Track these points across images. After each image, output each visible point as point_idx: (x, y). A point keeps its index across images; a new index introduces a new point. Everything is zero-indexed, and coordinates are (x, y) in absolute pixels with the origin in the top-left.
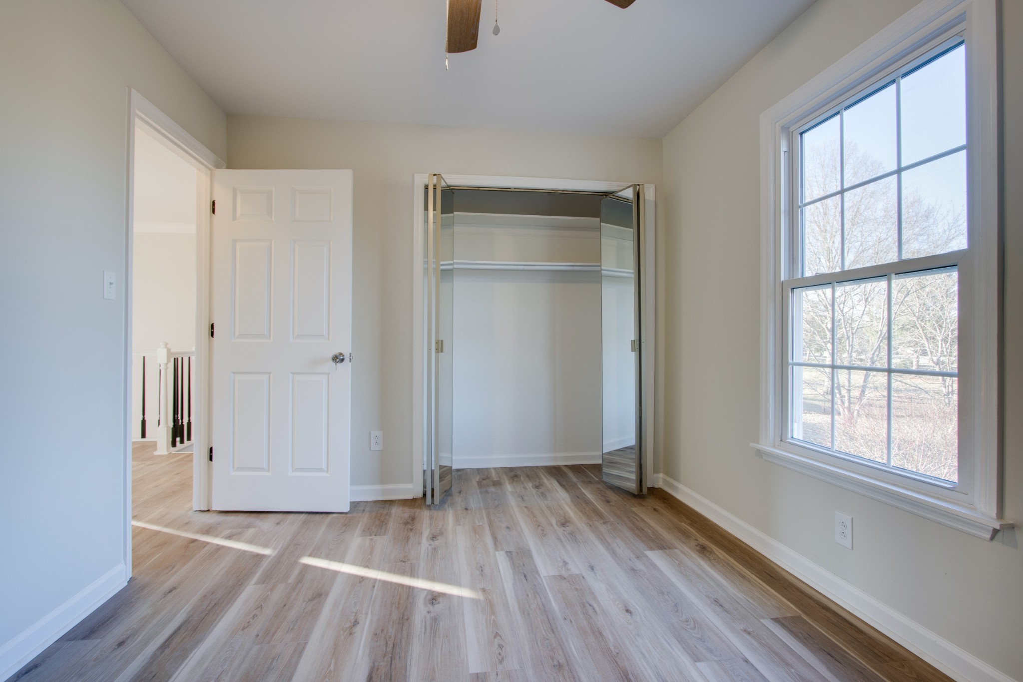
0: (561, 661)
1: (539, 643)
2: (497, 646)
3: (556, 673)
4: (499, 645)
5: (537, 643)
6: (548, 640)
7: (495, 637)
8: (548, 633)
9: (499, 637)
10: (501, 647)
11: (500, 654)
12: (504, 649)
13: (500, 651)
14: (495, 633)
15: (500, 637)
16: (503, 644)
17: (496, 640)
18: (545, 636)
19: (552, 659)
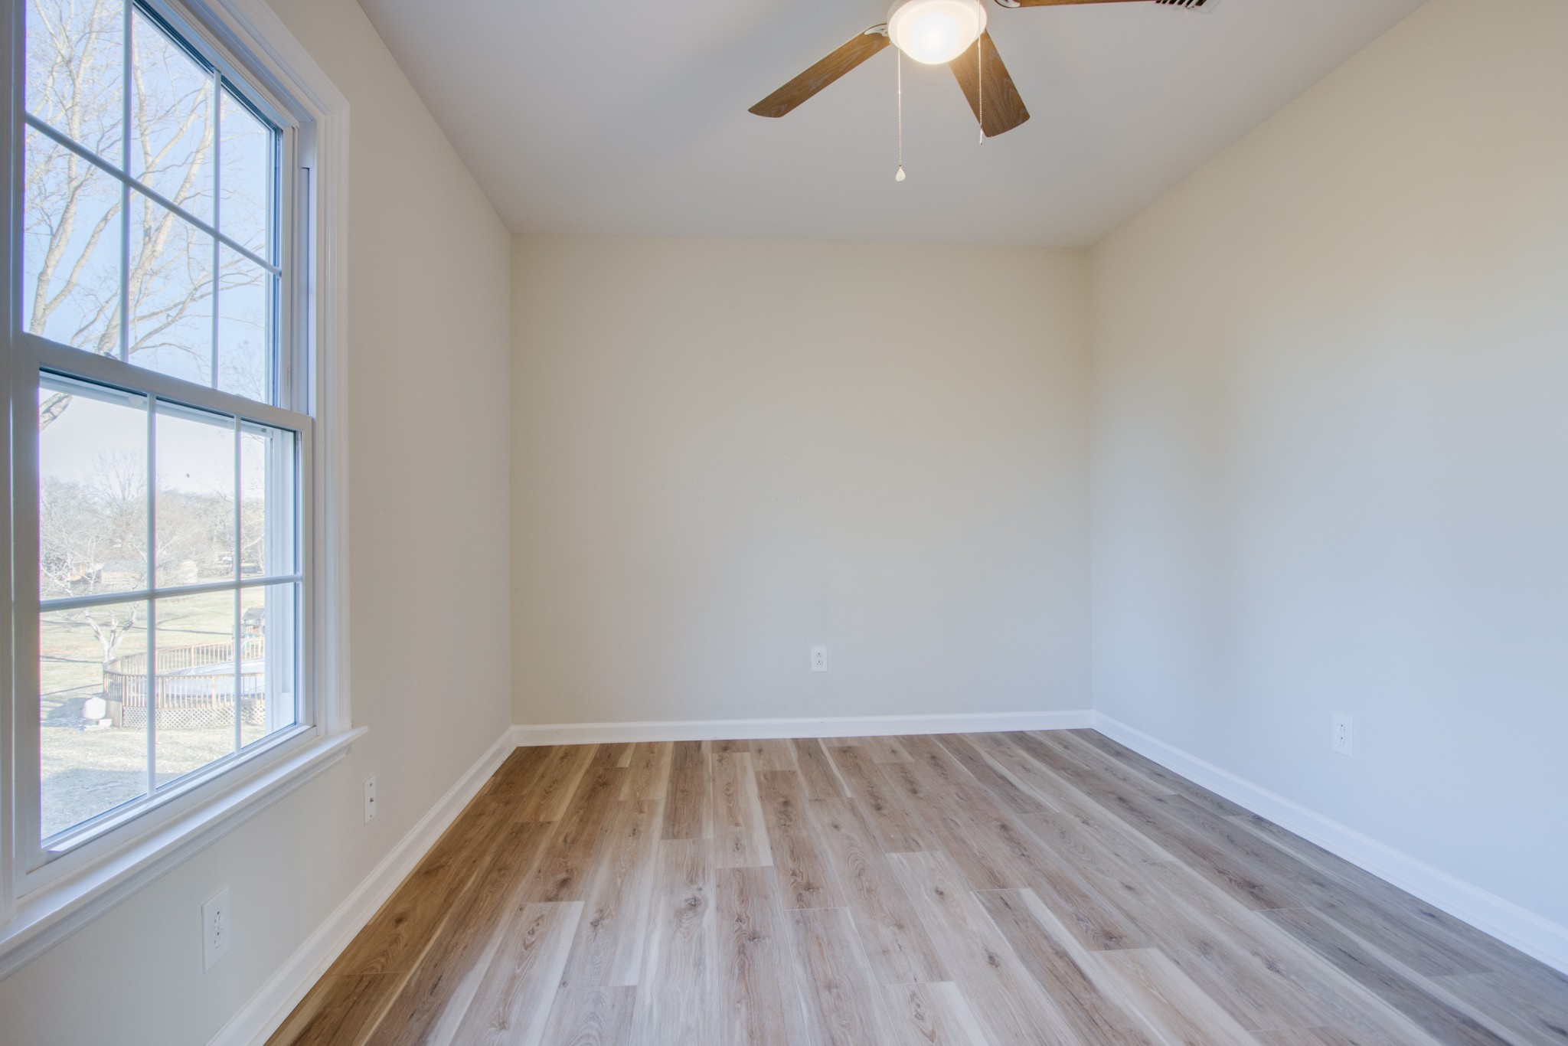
0: (827, 993)
1: (858, 1020)
2: (926, 1016)
3: (835, 979)
4: (922, 1018)
5: (861, 1021)
6: (843, 1026)
7: (933, 1032)
8: (843, 1038)
9: (926, 1032)
10: (919, 1017)
11: (919, 1006)
12: (914, 1013)
13: (919, 1010)
14: (936, 1040)
15: (925, 1034)
16: (916, 1021)
17: (930, 1028)
18: (847, 1032)
19: (839, 996)
